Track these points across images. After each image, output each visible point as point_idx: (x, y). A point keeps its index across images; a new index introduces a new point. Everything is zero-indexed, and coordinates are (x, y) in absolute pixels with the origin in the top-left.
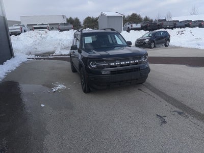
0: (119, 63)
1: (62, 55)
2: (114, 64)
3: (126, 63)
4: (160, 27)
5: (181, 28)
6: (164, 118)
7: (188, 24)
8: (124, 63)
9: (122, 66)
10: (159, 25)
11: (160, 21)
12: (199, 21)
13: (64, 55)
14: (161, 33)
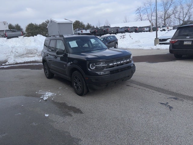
0: (116, 63)
1: (17, 63)
2: (112, 64)
3: (121, 62)
4: (105, 32)
5: (122, 33)
6: (168, 104)
7: (127, 30)
8: (120, 63)
9: (118, 65)
10: (105, 31)
11: (105, 27)
12: (134, 27)
13: (20, 63)
14: (111, 37)
